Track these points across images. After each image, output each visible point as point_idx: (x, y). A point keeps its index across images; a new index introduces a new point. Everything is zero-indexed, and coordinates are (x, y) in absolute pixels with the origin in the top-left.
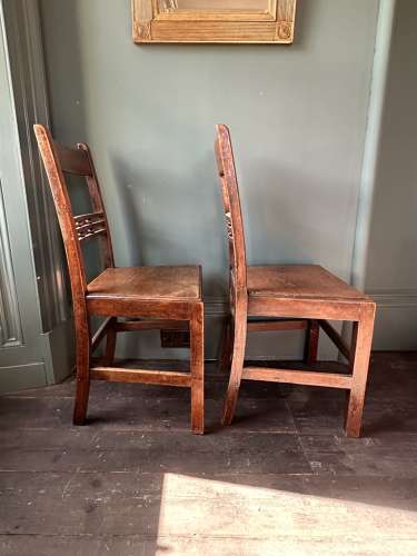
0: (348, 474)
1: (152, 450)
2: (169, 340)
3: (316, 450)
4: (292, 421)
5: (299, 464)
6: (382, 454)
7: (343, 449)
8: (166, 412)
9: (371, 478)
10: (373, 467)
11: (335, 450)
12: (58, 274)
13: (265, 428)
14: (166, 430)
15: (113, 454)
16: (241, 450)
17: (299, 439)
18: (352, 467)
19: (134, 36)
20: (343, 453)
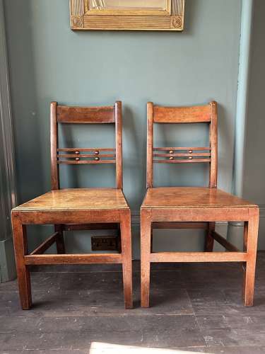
0: (233, 345)
1: (82, 331)
2: (98, 246)
3: (208, 327)
4: (191, 306)
5: (196, 339)
6: (258, 328)
7: (229, 326)
8: (94, 301)
9: (250, 347)
10: (252, 339)
11: (223, 327)
12: (13, 196)
13: (170, 311)
14: (94, 315)
15: (51, 335)
16: (152, 329)
17: (196, 319)
18: (237, 339)
19: (71, 25)
20: (229, 329)
